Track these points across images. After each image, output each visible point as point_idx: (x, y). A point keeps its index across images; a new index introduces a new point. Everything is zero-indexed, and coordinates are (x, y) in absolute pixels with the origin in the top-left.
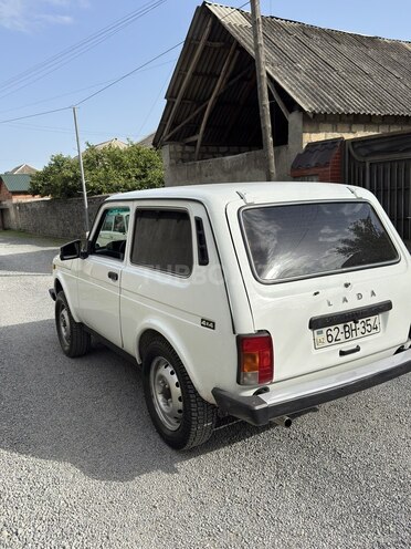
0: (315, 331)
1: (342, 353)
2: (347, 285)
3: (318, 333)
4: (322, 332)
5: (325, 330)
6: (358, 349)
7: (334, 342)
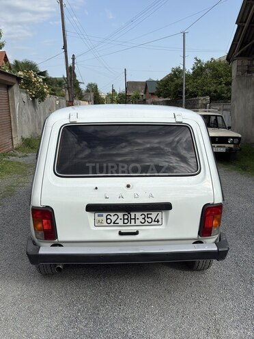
0: (97, 214)
1: (121, 234)
2: (128, 186)
3: (99, 216)
4: (102, 216)
5: (105, 214)
6: (136, 233)
7: (112, 224)
